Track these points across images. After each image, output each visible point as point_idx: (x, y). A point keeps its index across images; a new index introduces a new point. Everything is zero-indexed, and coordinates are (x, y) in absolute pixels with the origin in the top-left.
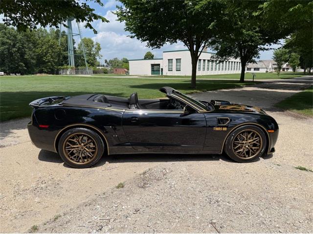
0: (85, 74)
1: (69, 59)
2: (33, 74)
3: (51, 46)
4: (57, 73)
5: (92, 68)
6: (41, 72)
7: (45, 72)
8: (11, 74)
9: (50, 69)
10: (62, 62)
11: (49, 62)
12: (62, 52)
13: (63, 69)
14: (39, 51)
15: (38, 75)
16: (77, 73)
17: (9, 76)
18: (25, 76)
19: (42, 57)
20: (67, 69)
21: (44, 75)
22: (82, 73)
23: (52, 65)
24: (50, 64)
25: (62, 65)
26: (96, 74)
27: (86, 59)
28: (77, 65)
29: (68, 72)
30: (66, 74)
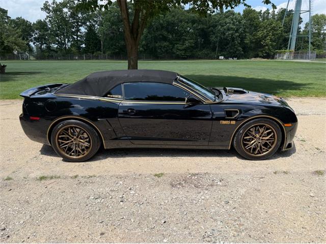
0: (306, 59)
1: (289, 41)
2: (248, 58)
3: (273, 29)
4: (273, 58)
5: (316, 52)
6: (256, 56)
7: (260, 57)
8: (229, 59)
9: (266, 53)
10: (281, 45)
11: (267, 45)
12: (284, 34)
13: (280, 53)
14: (260, 34)
15: (253, 59)
16: (295, 57)
17: (227, 60)
18: (241, 60)
19: (261, 41)
20: (285, 53)
21: (258, 59)
22: (302, 58)
23: (269, 49)
24: (267, 47)
25: (280, 49)
26: (321, 59)
27: (310, 41)
28: (297, 48)
29: (285, 57)
30: (282, 59)
